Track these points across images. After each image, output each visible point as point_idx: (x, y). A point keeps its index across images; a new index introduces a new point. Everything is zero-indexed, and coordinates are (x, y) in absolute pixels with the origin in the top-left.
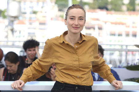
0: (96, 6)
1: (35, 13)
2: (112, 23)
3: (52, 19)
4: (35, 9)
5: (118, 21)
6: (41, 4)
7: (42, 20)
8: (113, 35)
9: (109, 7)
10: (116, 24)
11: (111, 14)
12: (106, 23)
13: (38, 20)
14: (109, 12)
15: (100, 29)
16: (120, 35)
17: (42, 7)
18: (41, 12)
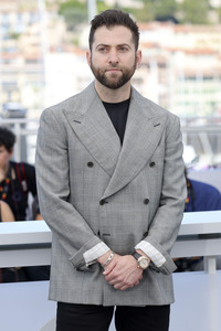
0: (151, 15)
1: (15, 36)
2: (188, 52)
3: (52, 49)
4: (16, 29)
5: (201, 47)
6: (26, 17)
7: (30, 51)
8: (192, 78)
9: (180, 15)
10: (196, 53)
11: (185, 32)
12: (173, 51)
13: (21, 52)
14: (179, 27)
15: (162, 65)
16: (207, 78)
17: (30, 24)
18: (29, 35)
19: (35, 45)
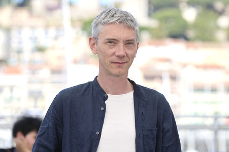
1: (41, 50)
2: (198, 67)
3: (75, 62)
4: (43, 43)
6: (52, 32)
7: (55, 63)
8: (199, 89)
9: (191, 34)
10: (206, 67)
12: (184, 66)
13: (46, 64)
15: (173, 78)
16: (214, 90)
17: (56, 38)
18: (53, 48)
19: (60, 58)
